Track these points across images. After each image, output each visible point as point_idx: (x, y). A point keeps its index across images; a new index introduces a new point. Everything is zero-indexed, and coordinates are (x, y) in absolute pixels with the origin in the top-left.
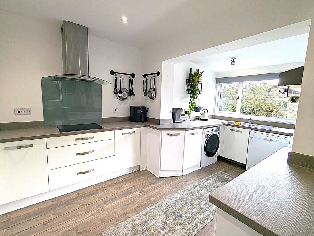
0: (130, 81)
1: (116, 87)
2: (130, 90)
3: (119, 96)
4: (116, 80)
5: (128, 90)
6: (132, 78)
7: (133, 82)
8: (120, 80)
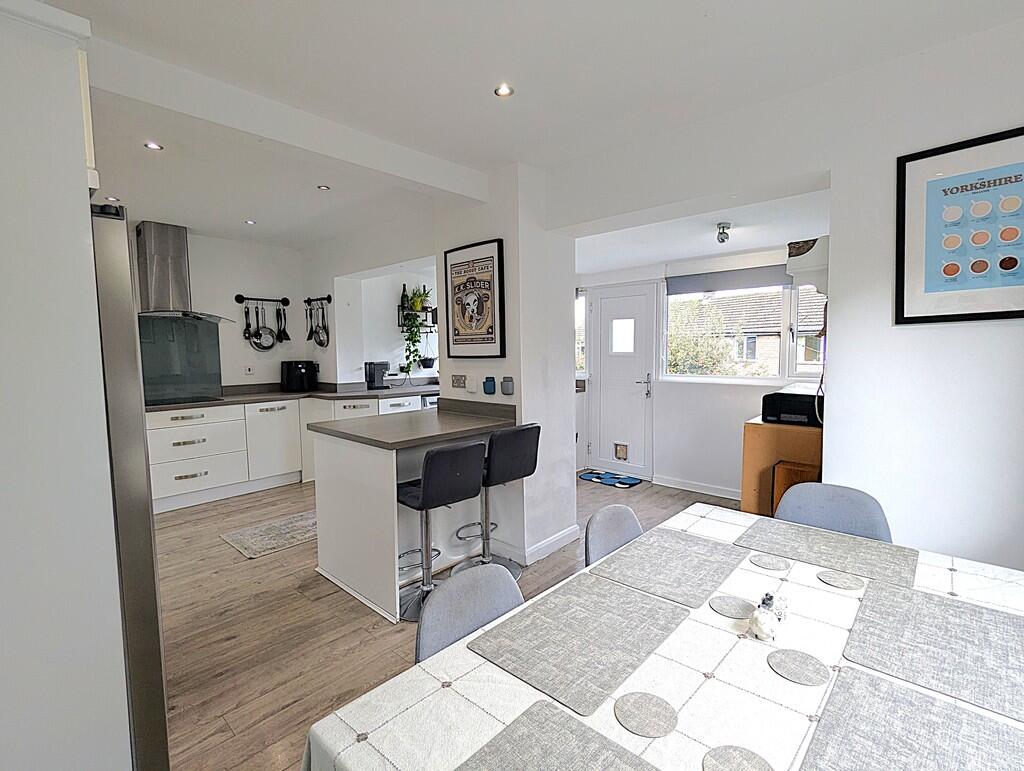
0: (278, 311)
1: (248, 325)
2: (279, 330)
3: (255, 343)
4: (247, 313)
5: (275, 330)
6: (281, 307)
7: (285, 315)
8: (257, 313)
